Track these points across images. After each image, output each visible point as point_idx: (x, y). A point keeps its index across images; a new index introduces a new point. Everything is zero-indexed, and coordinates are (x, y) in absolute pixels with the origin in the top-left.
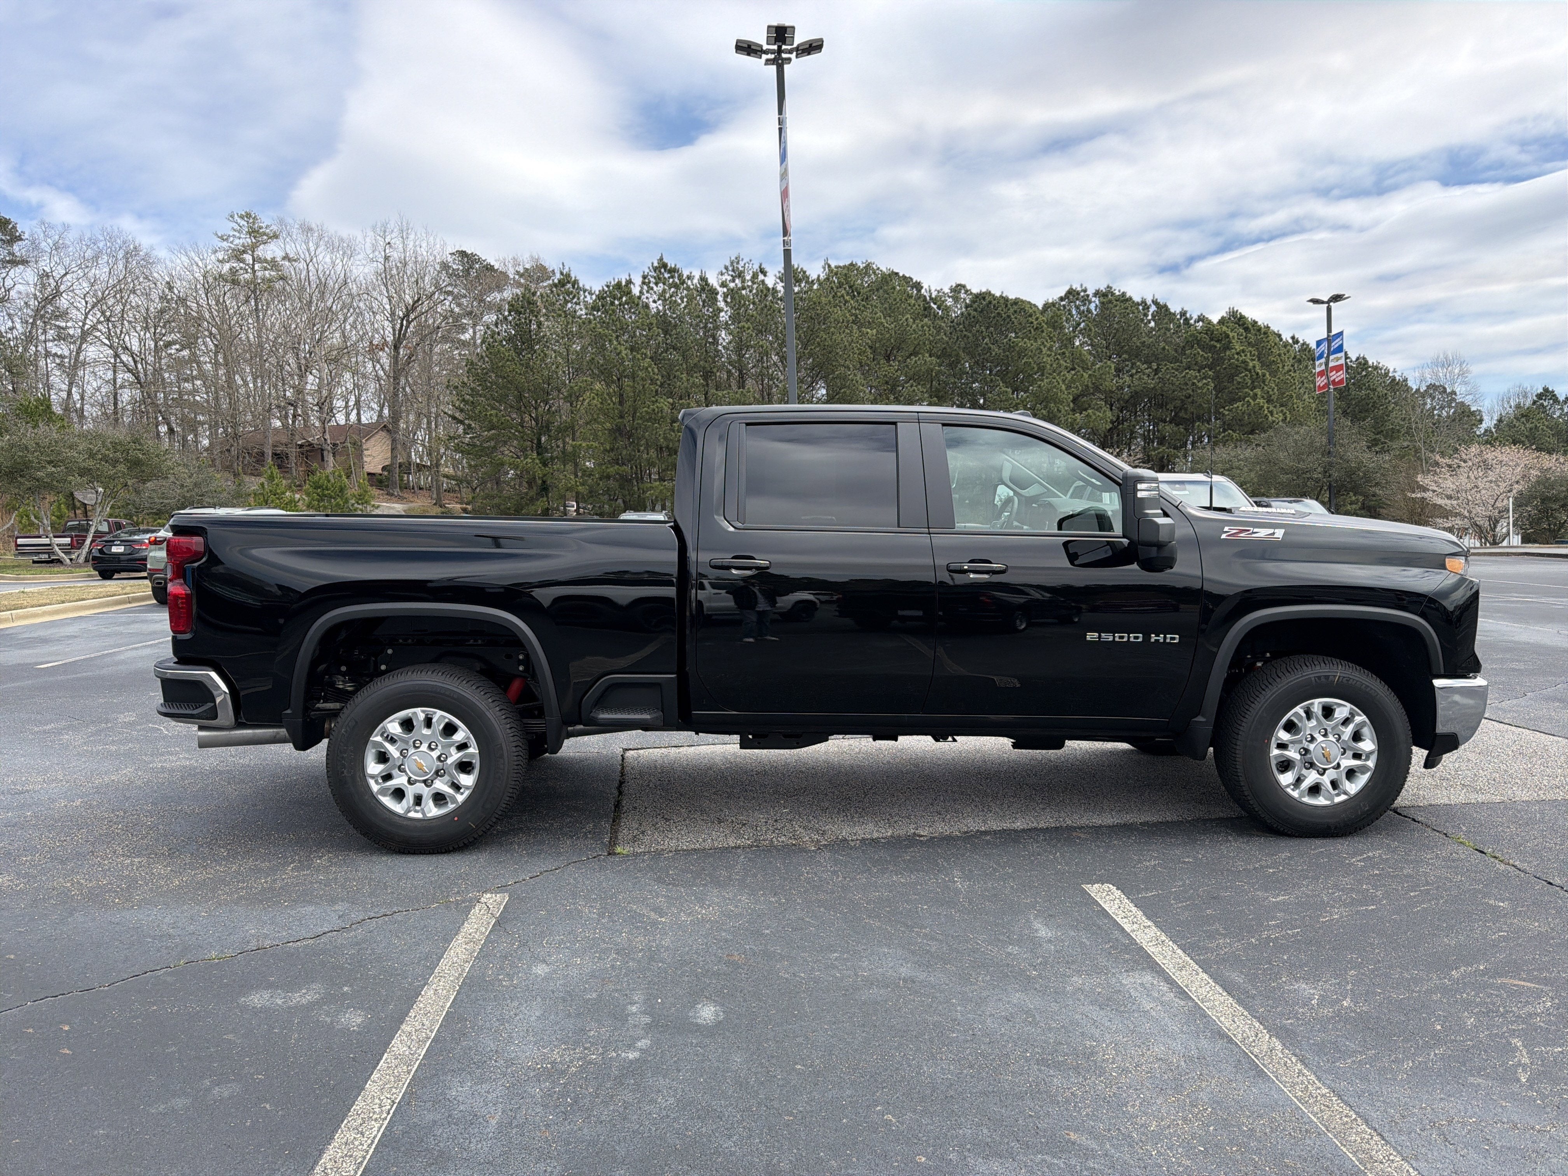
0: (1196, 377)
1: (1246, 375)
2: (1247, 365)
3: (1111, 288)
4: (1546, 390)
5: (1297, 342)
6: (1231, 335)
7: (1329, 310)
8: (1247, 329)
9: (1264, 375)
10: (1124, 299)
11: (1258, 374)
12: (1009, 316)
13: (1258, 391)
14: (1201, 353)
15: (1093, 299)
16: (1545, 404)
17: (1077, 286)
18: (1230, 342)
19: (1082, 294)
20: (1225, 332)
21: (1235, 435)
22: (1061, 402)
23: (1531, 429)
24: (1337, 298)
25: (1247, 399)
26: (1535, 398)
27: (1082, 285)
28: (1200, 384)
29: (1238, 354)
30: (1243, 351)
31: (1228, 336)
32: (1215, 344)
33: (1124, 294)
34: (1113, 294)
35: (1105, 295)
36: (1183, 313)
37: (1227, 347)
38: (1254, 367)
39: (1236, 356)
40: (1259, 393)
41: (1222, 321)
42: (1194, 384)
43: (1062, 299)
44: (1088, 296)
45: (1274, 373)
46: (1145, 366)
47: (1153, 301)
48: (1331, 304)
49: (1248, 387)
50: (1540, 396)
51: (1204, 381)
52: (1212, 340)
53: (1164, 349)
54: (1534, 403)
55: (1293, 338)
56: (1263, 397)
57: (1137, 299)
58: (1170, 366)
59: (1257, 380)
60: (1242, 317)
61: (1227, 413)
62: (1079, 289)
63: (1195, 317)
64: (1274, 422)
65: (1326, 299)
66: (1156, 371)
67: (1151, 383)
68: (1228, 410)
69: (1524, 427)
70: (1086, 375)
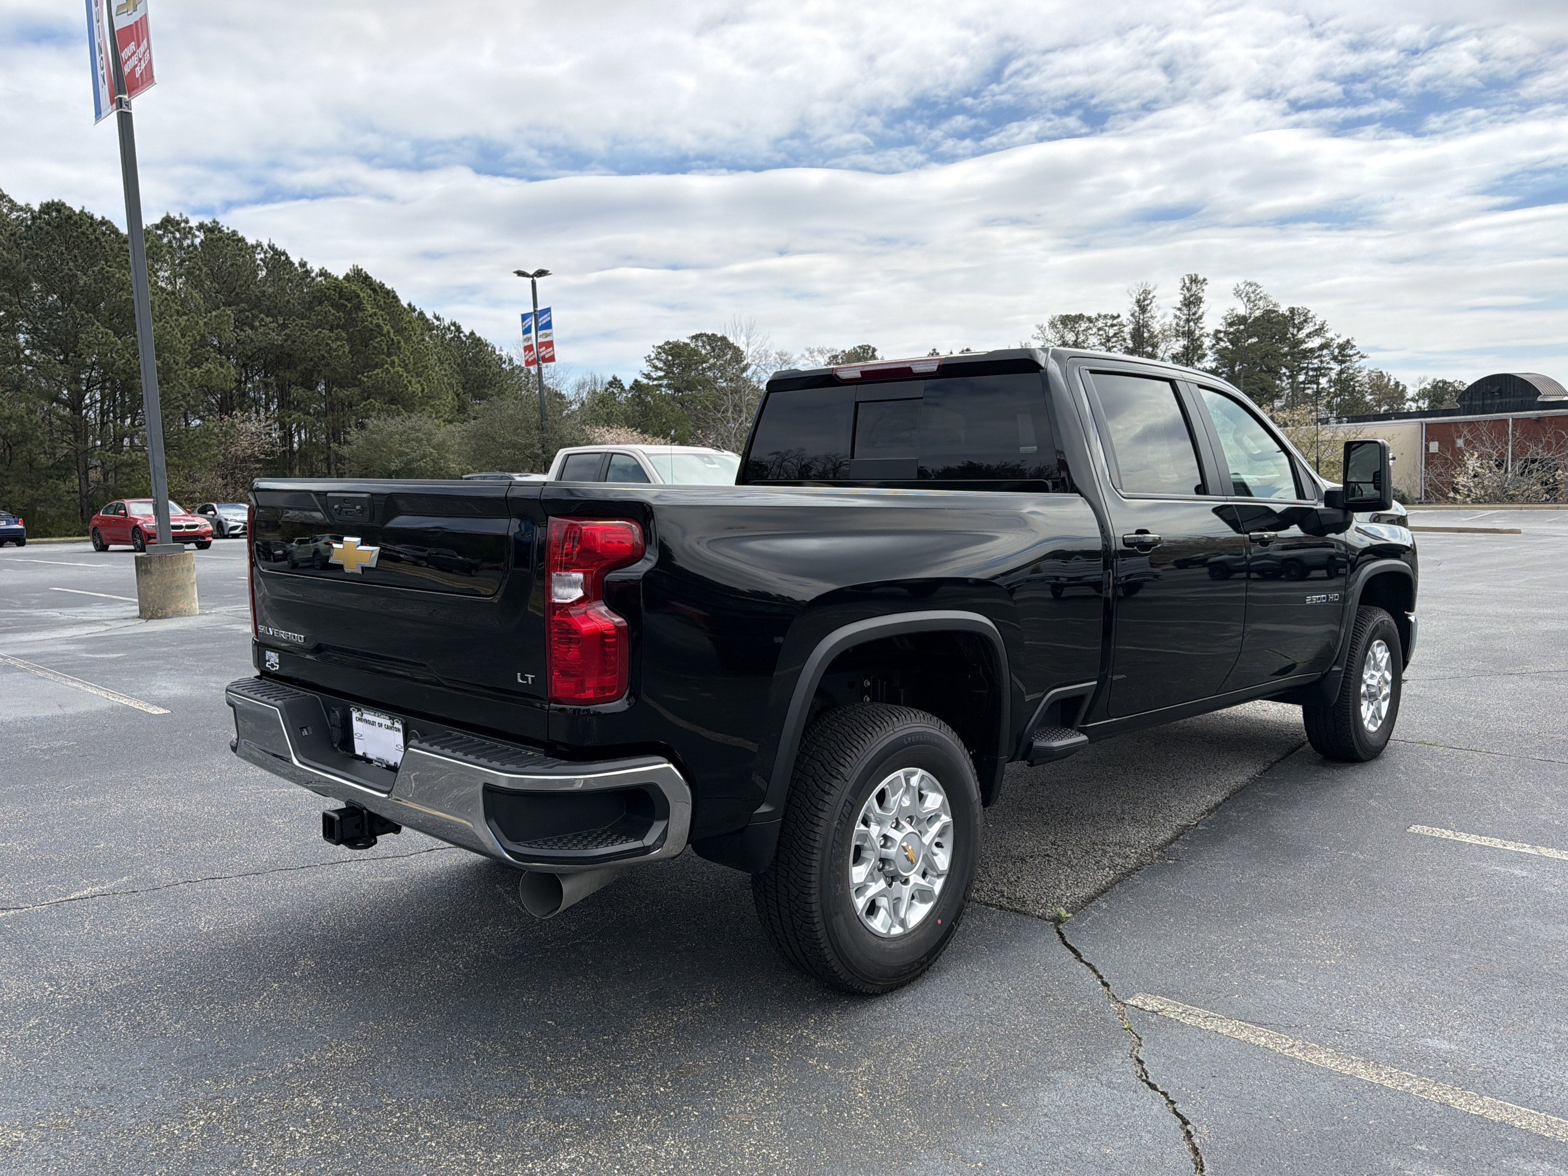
0: (330, 337)
1: (382, 340)
2: (382, 329)
3: (218, 223)
4: (615, 378)
5: (414, 310)
6: (362, 295)
7: (534, 284)
8: (374, 290)
9: (399, 343)
10: (235, 240)
11: (393, 340)
12: (97, 239)
13: (395, 358)
14: (333, 311)
15: (197, 233)
16: (615, 391)
17: (175, 215)
18: (360, 303)
19: (183, 225)
20: (354, 291)
21: (377, 404)
22: (176, 352)
23: (607, 414)
24: (541, 273)
25: (386, 366)
26: (607, 386)
27: (181, 215)
28: (334, 346)
29: (371, 316)
30: (375, 314)
31: (358, 296)
32: (346, 303)
33: (234, 233)
34: (220, 231)
35: (212, 230)
36: (303, 265)
37: (359, 307)
38: (389, 332)
39: (370, 319)
40: (397, 361)
41: (347, 278)
42: (328, 344)
43: (157, 227)
44: (191, 228)
45: (408, 340)
46: (270, 319)
47: (269, 246)
48: (535, 278)
49: (383, 353)
50: (611, 384)
51: (339, 343)
52: (340, 297)
53: (288, 302)
54: (606, 390)
55: (410, 305)
56: (400, 365)
57: (251, 241)
58: (299, 321)
59: (393, 348)
60: (367, 278)
61: (366, 379)
62: (178, 218)
63: (316, 270)
64: (414, 392)
65: (531, 273)
66: (284, 326)
67: (279, 340)
68: (367, 377)
69: (603, 412)
70: (201, 323)
